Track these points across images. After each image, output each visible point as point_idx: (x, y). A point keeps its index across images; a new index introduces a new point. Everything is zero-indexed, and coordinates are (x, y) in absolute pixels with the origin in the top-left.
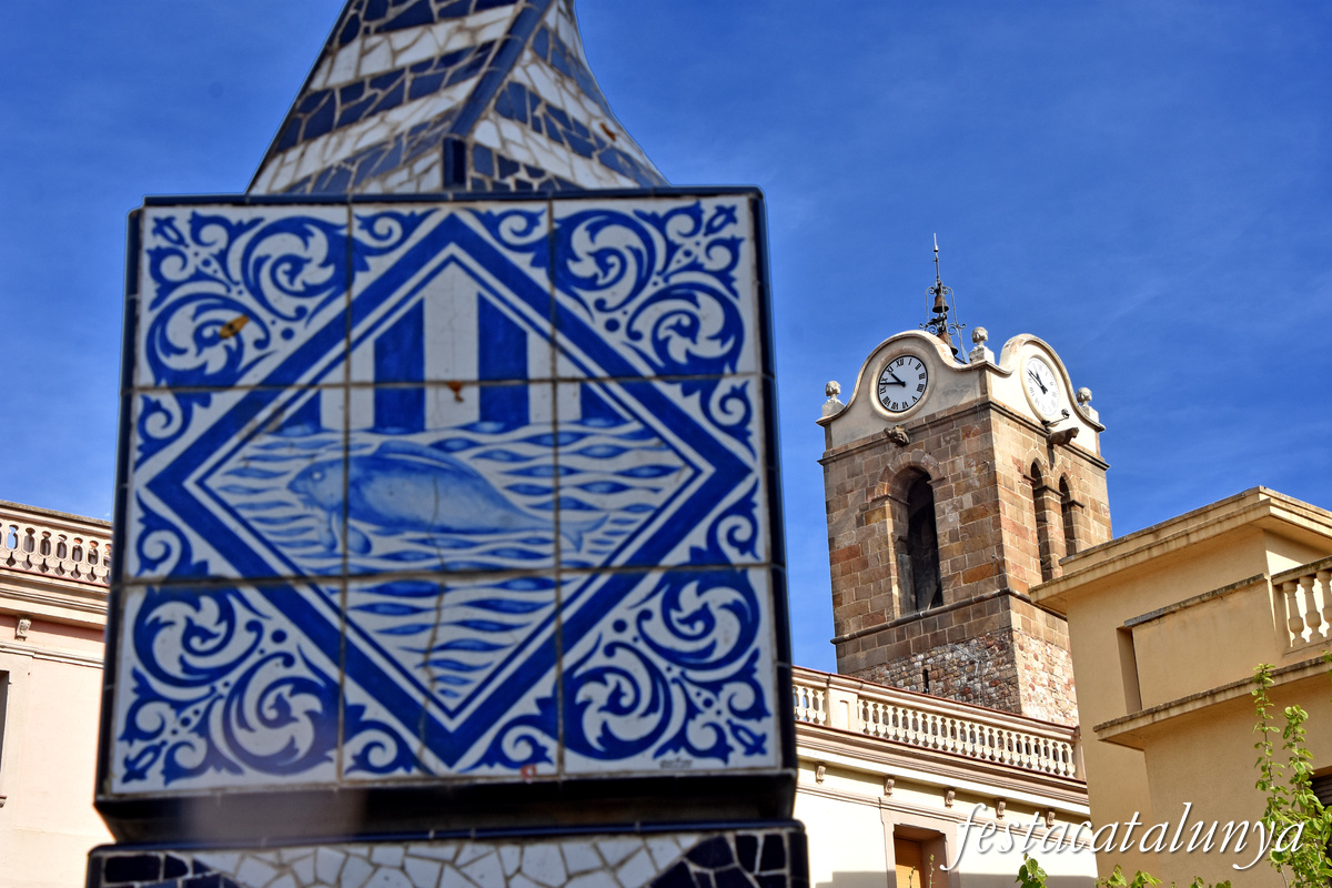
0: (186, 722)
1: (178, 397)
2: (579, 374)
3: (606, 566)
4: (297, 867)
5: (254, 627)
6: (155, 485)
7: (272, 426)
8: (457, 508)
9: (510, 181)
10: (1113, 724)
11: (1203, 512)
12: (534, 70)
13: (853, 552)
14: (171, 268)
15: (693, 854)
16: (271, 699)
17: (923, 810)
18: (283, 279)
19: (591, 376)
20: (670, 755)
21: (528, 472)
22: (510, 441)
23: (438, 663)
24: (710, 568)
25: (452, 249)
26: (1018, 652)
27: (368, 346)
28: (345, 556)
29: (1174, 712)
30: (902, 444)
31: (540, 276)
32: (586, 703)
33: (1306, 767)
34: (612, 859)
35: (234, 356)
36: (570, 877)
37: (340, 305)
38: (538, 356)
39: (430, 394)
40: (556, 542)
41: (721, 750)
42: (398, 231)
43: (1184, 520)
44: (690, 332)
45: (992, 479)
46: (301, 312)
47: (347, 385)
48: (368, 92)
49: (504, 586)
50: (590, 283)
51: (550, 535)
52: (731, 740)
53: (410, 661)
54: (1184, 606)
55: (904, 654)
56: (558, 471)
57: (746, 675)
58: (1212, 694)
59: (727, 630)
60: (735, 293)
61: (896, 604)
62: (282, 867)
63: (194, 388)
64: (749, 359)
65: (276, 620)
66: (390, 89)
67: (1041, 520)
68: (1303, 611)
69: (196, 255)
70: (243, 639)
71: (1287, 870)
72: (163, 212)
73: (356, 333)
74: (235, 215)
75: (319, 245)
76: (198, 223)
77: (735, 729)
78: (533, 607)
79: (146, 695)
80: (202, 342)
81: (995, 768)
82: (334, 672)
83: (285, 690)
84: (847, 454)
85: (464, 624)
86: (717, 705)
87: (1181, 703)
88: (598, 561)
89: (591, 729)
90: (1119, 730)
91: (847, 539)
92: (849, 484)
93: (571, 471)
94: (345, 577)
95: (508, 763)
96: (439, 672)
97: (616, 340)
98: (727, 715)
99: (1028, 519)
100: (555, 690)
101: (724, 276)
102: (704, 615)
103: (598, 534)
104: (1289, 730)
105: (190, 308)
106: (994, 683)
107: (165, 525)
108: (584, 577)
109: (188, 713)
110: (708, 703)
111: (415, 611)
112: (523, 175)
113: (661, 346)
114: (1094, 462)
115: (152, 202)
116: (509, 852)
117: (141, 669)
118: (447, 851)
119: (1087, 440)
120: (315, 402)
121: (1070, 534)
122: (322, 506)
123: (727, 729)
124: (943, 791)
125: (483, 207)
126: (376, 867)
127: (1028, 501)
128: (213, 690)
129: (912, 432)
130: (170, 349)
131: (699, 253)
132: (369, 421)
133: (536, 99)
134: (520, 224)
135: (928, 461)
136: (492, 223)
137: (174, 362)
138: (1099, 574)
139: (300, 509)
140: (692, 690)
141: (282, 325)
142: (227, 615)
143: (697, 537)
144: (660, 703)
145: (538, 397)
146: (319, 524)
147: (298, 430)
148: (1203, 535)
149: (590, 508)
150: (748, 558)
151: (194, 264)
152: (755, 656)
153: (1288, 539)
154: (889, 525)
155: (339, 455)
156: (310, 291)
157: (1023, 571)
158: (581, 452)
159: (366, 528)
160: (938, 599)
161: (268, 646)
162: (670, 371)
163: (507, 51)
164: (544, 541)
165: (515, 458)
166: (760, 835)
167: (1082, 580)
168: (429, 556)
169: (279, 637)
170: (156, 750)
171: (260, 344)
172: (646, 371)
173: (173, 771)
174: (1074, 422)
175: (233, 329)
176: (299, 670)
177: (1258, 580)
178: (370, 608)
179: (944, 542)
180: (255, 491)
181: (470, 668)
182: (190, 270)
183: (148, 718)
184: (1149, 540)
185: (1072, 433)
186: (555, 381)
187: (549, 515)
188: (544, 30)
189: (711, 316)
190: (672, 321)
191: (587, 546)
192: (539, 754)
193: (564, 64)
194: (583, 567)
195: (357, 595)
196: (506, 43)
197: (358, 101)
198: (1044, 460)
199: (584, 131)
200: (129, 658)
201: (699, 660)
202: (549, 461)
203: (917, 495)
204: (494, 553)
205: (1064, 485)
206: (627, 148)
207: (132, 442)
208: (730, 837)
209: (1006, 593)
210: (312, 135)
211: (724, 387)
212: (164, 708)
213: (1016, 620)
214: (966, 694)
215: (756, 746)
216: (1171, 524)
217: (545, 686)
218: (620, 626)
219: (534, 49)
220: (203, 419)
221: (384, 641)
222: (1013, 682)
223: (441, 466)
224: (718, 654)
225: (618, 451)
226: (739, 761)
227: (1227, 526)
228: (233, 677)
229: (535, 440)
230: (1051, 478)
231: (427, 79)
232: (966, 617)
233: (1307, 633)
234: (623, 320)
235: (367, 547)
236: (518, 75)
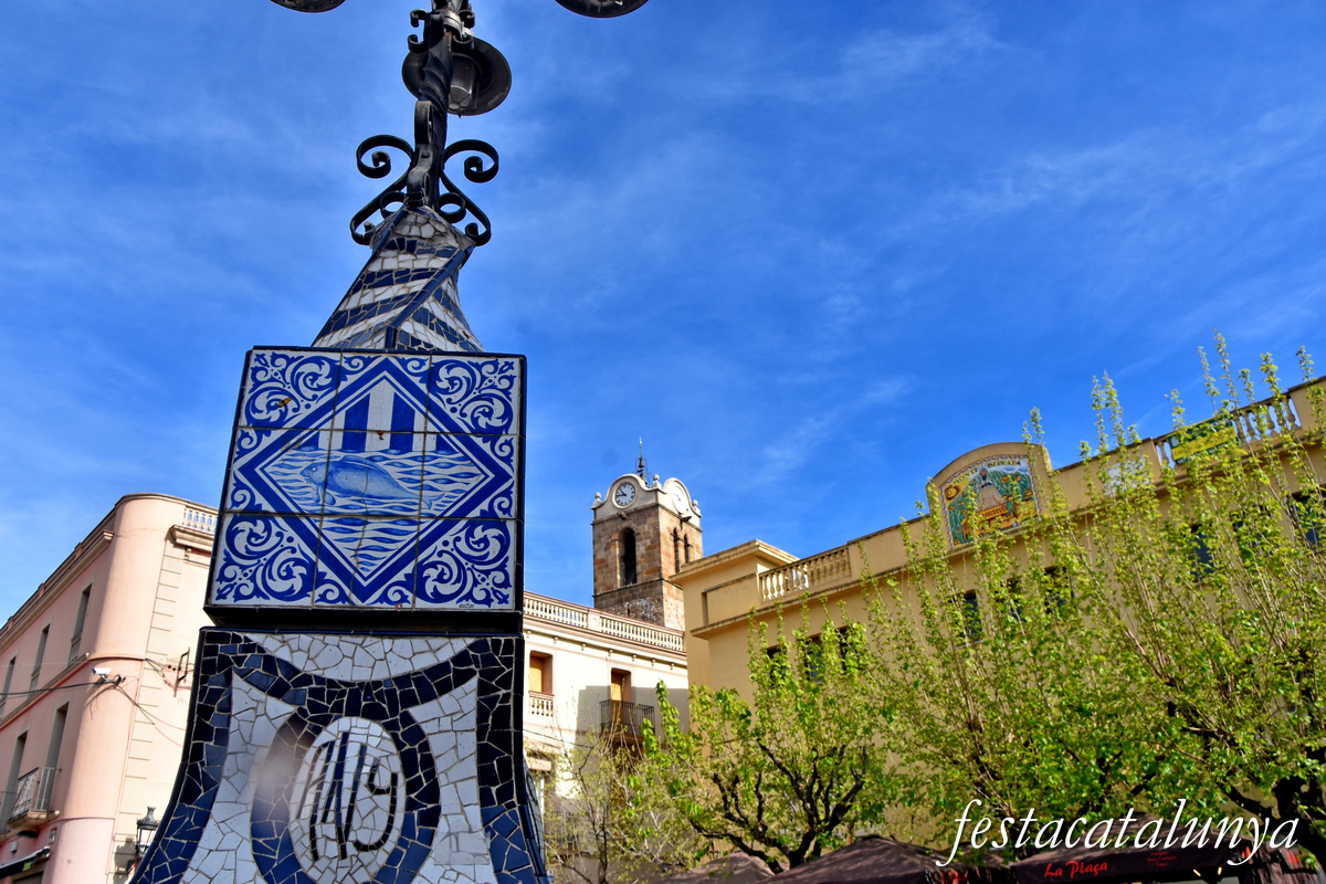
0: (245, 575)
1: (256, 431)
2: (437, 430)
3: (441, 516)
4: (290, 642)
5: (279, 534)
6: (242, 470)
7: (296, 446)
8: (376, 486)
9: (416, 348)
10: (697, 630)
11: (735, 549)
12: (433, 304)
13: (602, 561)
14: (260, 376)
15: (471, 647)
16: (284, 567)
17: (623, 663)
18: (309, 383)
19: (442, 432)
20: (464, 602)
21: (409, 473)
22: (403, 458)
23: (361, 556)
24: (489, 519)
25: (385, 373)
26: (665, 603)
27: (343, 413)
28: (323, 505)
29: (720, 625)
30: (624, 519)
31: (423, 387)
32: (428, 577)
33: (766, 645)
34: (434, 647)
35: (283, 415)
36: (414, 654)
37: (332, 394)
38: (419, 422)
39: (368, 435)
40: (420, 504)
41: (488, 601)
42: (362, 365)
43: (728, 551)
44: (489, 415)
45: (658, 534)
46: (315, 397)
47: (331, 430)
48: (362, 312)
49: (394, 523)
50: (446, 391)
51: (417, 501)
52: (492, 597)
53: (348, 554)
54: (726, 585)
55: (621, 602)
56: (423, 472)
57: (502, 568)
58: (735, 618)
59: (495, 548)
60: (510, 400)
61: (619, 582)
62: (284, 642)
63: (263, 428)
64: (514, 428)
65: (290, 532)
66: (371, 310)
67: (676, 551)
68: (769, 587)
69: (272, 370)
70: (274, 540)
71: (756, 684)
72: (260, 352)
73: (338, 407)
74: (291, 354)
75: (326, 368)
76: (275, 357)
77: (495, 592)
78: (407, 533)
79: (229, 562)
80: (269, 408)
81: (652, 647)
82: (313, 557)
83: (291, 563)
84: (602, 522)
85: (374, 539)
86: (487, 581)
87: (723, 622)
88: (438, 513)
89: (429, 589)
90: (699, 632)
91: (601, 555)
92: (602, 534)
93: (429, 473)
94: (323, 515)
95: (389, 602)
96: (361, 559)
97: (455, 417)
98: (491, 585)
99: (671, 551)
100: (413, 571)
101: (506, 392)
102: (485, 540)
103: (439, 502)
104: (761, 631)
105: (267, 393)
106: (655, 614)
107: (244, 487)
108: (432, 521)
109: (247, 571)
110: (483, 580)
111: (354, 531)
112: (422, 346)
113: (475, 420)
114: (698, 529)
115: (256, 348)
116: (387, 643)
117: (228, 550)
118: (359, 640)
119: (695, 521)
120: (317, 436)
121: (687, 557)
122: (315, 483)
123: (491, 591)
124: (631, 655)
125: (400, 356)
126: (326, 645)
127: (672, 544)
128: (259, 561)
129: (628, 514)
130: (256, 410)
131: (496, 381)
132: (340, 447)
133: (433, 316)
134: (416, 364)
135: (633, 526)
136: (404, 363)
137: (257, 416)
138: (695, 571)
139: (305, 484)
140: (476, 574)
141: (306, 402)
142: (268, 529)
143: (484, 505)
144: (462, 579)
145: (417, 440)
146: (313, 491)
147: (308, 448)
148: (735, 557)
149: (437, 490)
150: (507, 516)
151: (271, 374)
152: (507, 559)
153: (765, 559)
154: (617, 551)
155: (325, 460)
156: (320, 388)
157: (668, 569)
158: (434, 465)
159: (333, 493)
160: (635, 581)
161: (285, 543)
162: (478, 431)
163: (422, 296)
164: (416, 504)
165: (404, 466)
166: (503, 639)
167: (689, 573)
168: (362, 508)
169: (290, 540)
170: (232, 586)
171: (295, 410)
172: (467, 430)
173: (238, 596)
174: (690, 513)
175: (284, 403)
176: (298, 555)
177: (753, 575)
178: (332, 529)
179: (638, 558)
180: (286, 474)
181: (376, 559)
182: (269, 377)
183: (229, 573)
184: (715, 558)
185: (689, 518)
186: (425, 433)
187: (418, 492)
188: (440, 290)
189: (499, 408)
190: (481, 410)
191: (434, 507)
192: (404, 599)
193: (449, 305)
194: (431, 516)
195: (327, 523)
196: (422, 292)
197: (357, 315)
198: (679, 528)
199: (455, 333)
200: (223, 545)
201: (481, 560)
202: (420, 468)
203: (629, 539)
204: (391, 508)
205: (686, 538)
206: (474, 343)
207: (236, 449)
208: (489, 639)
209: (661, 579)
210: (336, 329)
211: (502, 440)
212: (236, 568)
213: (665, 590)
214: (644, 618)
215: (504, 600)
216: (723, 553)
217: (409, 569)
218: (446, 543)
219: (434, 296)
220: (267, 441)
221: (336, 544)
222: (662, 614)
223: (370, 468)
224: (490, 558)
225: (453, 465)
226: (496, 606)
227: (744, 554)
228: (268, 556)
229: (414, 458)
230: (681, 535)
231: (386, 306)
232: (645, 588)
233: (770, 596)
234: (459, 408)
235: (334, 502)
236: (425, 305)
